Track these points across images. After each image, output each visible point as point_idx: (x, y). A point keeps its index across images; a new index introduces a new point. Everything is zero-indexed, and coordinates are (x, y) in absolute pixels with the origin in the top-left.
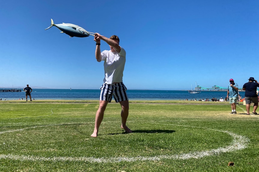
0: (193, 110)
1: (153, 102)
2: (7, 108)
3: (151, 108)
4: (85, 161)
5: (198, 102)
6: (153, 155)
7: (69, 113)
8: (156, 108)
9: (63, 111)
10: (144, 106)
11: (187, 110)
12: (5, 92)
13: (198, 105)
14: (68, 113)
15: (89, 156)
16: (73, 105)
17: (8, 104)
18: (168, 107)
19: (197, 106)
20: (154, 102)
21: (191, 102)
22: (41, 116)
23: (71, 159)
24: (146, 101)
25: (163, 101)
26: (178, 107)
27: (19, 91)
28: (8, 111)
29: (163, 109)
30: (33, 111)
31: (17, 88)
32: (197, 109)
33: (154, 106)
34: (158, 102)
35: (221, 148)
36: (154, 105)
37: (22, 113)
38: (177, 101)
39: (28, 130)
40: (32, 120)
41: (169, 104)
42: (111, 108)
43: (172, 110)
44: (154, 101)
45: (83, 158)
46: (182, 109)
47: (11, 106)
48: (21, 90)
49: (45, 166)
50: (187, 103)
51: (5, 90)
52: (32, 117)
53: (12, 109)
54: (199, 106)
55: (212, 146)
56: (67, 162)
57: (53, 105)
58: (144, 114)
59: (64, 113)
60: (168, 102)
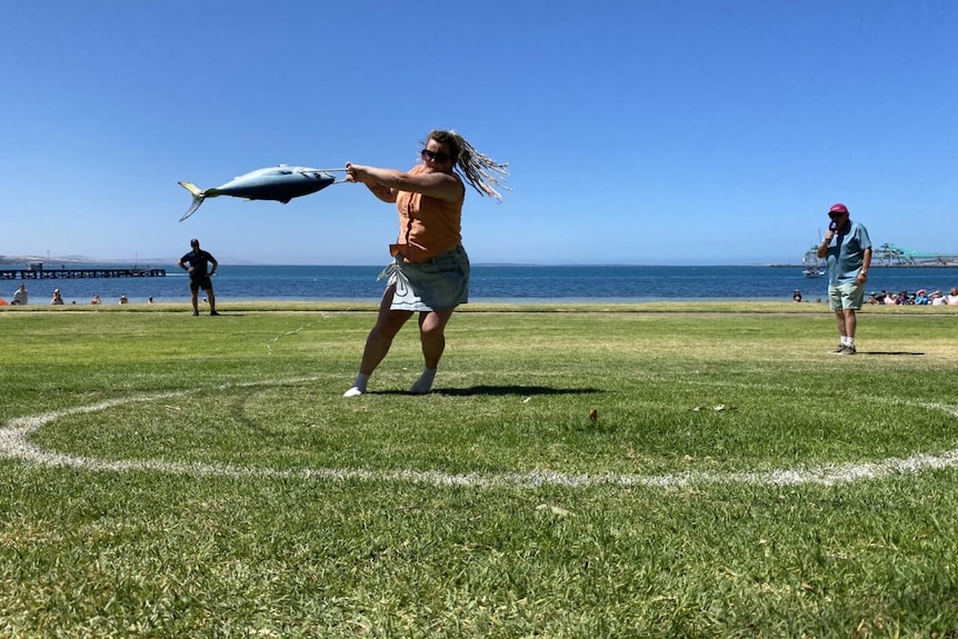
0: (794, 335)
1: (638, 309)
2: (123, 330)
3: (633, 329)
4: (416, 481)
5: (818, 309)
6: (659, 471)
7: (336, 344)
8: (654, 329)
9: (315, 339)
10: (606, 324)
11: (772, 336)
12: (113, 276)
13: (817, 317)
14: (330, 344)
15: (424, 468)
16: (346, 318)
17: (125, 317)
18: (697, 326)
19: (810, 322)
20: (642, 308)
21: (787, 309)
22: (239, 354)
23: (364, 475)
24: (614, 305)
25: (679, 304)
26: (738, 324)
27: (156, 272)
28: (129, 337)
29: (678, 332)
30: (212, 339)
31: (149, 262)
32: (811, 331)
33: (644, 324)
34: (660, 309)
35: (921, 455)
36: (643, 318)
37: (174, 346)
38: (733, 303)
39: (203, 394)
40: (209, 365)
41: (703, 316)
42: (484, 329)
43: (712, 335)
44: (644, 304)
45: (406, 474)
46: (751, 334)
47: (135, 323)
48: (163, 272)
49: (280, 493)
50: (772, 309)
51: (113, 271)
52: (208, 356)
53: (140, 331)
54: (817, 322)
55: (883, 451)
56: (353, 482)
57: (278, 319)
58: (604, 349)
59: (317, 345)
60: (699, 309)
